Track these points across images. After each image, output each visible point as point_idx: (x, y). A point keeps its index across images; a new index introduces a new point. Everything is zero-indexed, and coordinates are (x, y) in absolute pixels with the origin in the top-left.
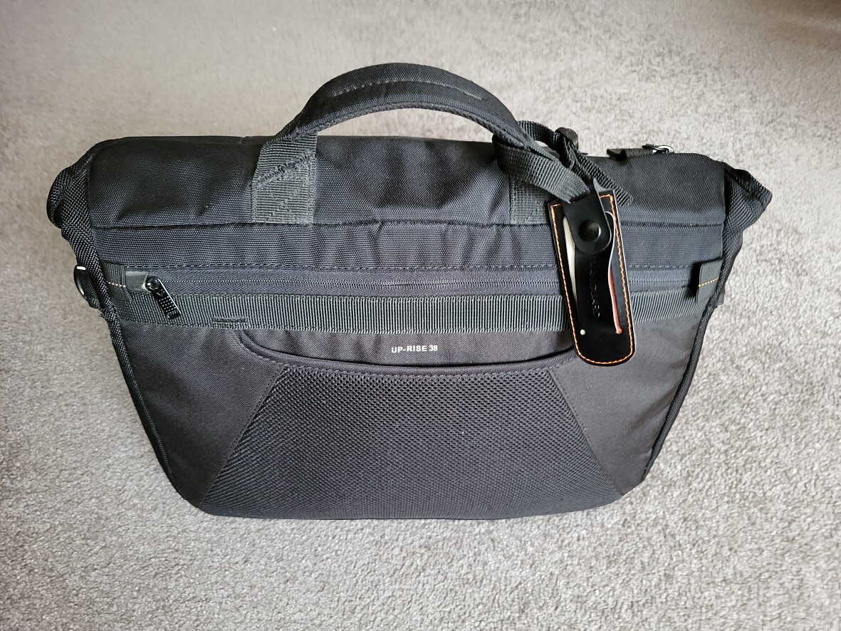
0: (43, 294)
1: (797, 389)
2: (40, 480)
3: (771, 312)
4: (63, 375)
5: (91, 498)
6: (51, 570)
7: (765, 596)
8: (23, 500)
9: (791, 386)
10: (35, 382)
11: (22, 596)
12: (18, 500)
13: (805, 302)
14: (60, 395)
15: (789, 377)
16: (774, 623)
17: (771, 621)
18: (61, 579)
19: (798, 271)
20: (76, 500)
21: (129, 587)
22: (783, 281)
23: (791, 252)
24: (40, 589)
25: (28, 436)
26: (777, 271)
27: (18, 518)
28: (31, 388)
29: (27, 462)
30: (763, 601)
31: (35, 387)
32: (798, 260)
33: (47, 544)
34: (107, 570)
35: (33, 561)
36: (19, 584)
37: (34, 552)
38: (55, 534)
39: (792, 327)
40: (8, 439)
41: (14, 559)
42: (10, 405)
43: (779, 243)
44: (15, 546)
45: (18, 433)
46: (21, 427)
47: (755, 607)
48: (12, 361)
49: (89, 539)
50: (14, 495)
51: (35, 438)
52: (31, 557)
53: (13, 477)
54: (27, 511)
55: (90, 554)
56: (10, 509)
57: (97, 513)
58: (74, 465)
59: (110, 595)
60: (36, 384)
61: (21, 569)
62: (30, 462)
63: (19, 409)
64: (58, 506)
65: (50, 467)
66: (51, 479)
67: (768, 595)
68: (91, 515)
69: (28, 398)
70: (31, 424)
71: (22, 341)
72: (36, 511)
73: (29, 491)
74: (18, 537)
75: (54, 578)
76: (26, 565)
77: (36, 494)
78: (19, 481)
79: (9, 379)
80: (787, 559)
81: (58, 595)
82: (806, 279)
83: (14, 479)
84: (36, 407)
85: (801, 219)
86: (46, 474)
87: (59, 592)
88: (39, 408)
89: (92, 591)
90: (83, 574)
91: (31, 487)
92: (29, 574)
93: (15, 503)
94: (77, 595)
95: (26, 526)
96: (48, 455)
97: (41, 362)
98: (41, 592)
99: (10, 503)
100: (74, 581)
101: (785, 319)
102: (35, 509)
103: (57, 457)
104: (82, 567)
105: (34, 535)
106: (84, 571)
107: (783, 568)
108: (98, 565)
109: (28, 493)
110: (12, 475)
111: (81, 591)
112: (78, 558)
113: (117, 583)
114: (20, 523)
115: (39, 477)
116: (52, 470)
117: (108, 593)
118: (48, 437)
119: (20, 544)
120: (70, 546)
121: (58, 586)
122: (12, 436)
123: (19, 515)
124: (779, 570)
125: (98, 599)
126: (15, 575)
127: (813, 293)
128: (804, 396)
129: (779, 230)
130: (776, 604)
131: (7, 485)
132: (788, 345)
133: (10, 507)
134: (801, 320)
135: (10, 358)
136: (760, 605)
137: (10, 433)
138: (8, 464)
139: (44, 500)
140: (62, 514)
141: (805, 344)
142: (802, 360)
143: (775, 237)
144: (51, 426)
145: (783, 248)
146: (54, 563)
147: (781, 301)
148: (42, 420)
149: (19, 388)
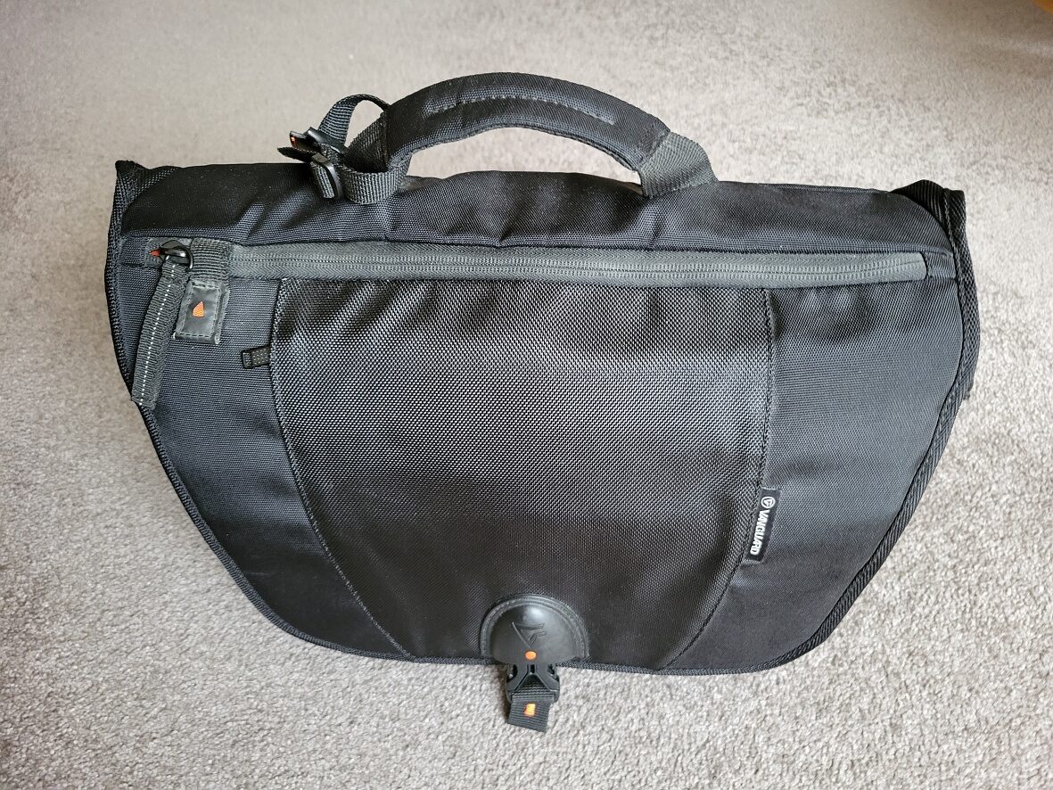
0: (70, 386)
1: (1034, 488)
2: (76, 624)
3: (995, 394)
4: (101, 488)
5: (145, 646)
6: (96, 741)
7: (1018, 747)
8: (55, 651)
9: (1027, 484)
10: (63, 499)
11: (58, 777)
12: (47, 651)
13: (1035, 381)
14: (98, 514)
15: (1024, 474)
16: (1032, 781)
17: (1029, 779)
18: (109, 752)
19: (1023, 343)
20: (124, 649)
21: (200, 760)
22: (1006, 356)
23: (1012, 320)
24: (82, 766)
25: (58, 568)
26: (997, 343)
27: (48, 674)
28: (59, 506)
29: (58, 601)
30: (1017, 754)
31: (64, 505)
32: (1021, 329)
33: (88, 707)
34: (170, 738)
35: (70, 730)
36: (53, 761)
37: (71, 718)
38: (98, 694)
39: (1022, 411)
40: (31, 572)
41: (46, 727)
42: (32, 528)
43: (997, 309)
44: (47, 710)
45: (45, 564)
46: (48, 556)
47: (1008, 761)
48: (33, 472)
49: (144, 699)
50: (42, 644)
51: (67, 570)
52: (68, 725)
53: (39, 621)
54: (60, 665)
55: (146, 719)
56: (38, 663)
57: (153, 666)
58: (120, 604)
59: (175, 771)
60: (66, 501)
61: (55, 740)
62: (61, 602)
63: (44, 533)
64: (101, 657)
65: (89, 607)
66: (90, 623)
67: (1022, 746)
68: (145, 668)
69: (55, 520)
70: (61, 553)
71: (45, 447)
72: (73, 664)
73: (62, 639)
74: (49, 699)
75: (99, 752)
76: (61, 735)
77: (71, 643)
78: (49, 627)
79: (30, 495)
80: (1041, 700)
81: (106, 774)
82: (1034, 353)
83: (41, 623)
84: (66, 531)
85: (1021, 280)
86: (84, 617)
87: (107, 770)
88: (71, 531)
89: (151, 767)
90: (138, 745)
91: (64, 634)
92: (66, 747)
93: (43, 655)
94: (131, 773)
95: (60, 685)
96: (85, 592)
97: (71, 472)
98: (84, 771)
99: (38, 655)
100: (124, 755)
101: (1012, 401)
102: (70, 661)
103: (97, 595)
104: (136, 736)
105: (70, 696)
106: (139, 741)
107: (1038, 712)
108: (157, 733)
109: (61, 642)
110: (38, 618)
111: (137, 767)
112: (131, 724)
113: (184, 755)
114: (52, 681)
115: (74, 621)
116: (90, 611)
117: (172, 769)
118: (84, 568)
119: (53, 709)
120: (120, 708)
121: (105, 761)
122: (37, 569)
123: (49, 671)
124: (1033, 714)
125: (159, 778)
126: (48, 749)
127: (1044, 369)
128: (1044, 497)
129: (996, 294)
130: (1034, 758)
131: (33, 631)
132: (1019, 434)
133: (37, 660)
134: (1033, 401)
135: (30, 469)
136: (1013, 760)
137: (34, 564)
138: (33, 605)
139: (82, 650)
140: (106, 668)
141: (1039, 432)
142: (1038, 451)
143: (991, 302)
144: (88, 554)
145: (1002, 315)
146: (99, 731)
147: (1006, 380)
148: (75, 547)
149: (43, 506)
